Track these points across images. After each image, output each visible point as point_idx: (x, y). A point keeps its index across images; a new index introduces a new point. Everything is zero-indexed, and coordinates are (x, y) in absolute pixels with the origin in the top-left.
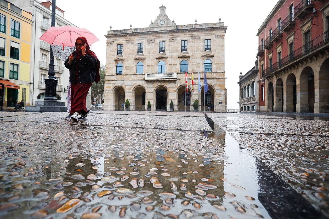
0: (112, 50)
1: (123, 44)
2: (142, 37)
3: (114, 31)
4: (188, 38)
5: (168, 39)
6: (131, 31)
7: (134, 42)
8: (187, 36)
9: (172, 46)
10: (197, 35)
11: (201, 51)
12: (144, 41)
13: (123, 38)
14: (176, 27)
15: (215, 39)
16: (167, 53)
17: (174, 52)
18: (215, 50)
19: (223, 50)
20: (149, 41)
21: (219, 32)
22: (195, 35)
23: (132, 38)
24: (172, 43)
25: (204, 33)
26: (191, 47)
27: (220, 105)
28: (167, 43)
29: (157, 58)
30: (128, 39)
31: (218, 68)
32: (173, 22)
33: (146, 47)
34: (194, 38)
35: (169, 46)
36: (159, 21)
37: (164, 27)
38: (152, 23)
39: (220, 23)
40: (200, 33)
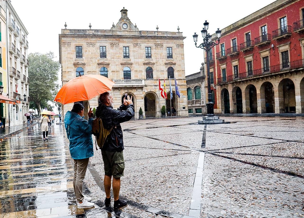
0: (69, 52)
1: (82, 46)
2: (104, 39)
3: (70, 30)
4: (152, 45)
5: (132, 44)
6: (91, 33)
7: (96, 45)
8: (151, 43)
9: (136, 52)
10: (160, 42)
11: (164, 59)
12: (107, 44)
13: (82, 39)
14: (139, 32)
15: (176, 47)
16: (132, 59)
17: (139, 58)
18: (176, 58)
19: (183, 59)
20: (112, 45)
21: (178, 41)
22: (158, 43)
23: (93, 40)
24: (136, 49)
25: (166, 41)
26: (155, 54)
27: (184, 110)
28: (132, 48)
29: (121, 64)
30: (89, 41)
31: (179, 75)
32: (136, 27)
33: (110, 52)
34: (157, 45)
35: (134, 51)
36: (122, 24)
37: (127, 31)
38: (113, 26)
39: (179, 32)
40: (163, 41)
